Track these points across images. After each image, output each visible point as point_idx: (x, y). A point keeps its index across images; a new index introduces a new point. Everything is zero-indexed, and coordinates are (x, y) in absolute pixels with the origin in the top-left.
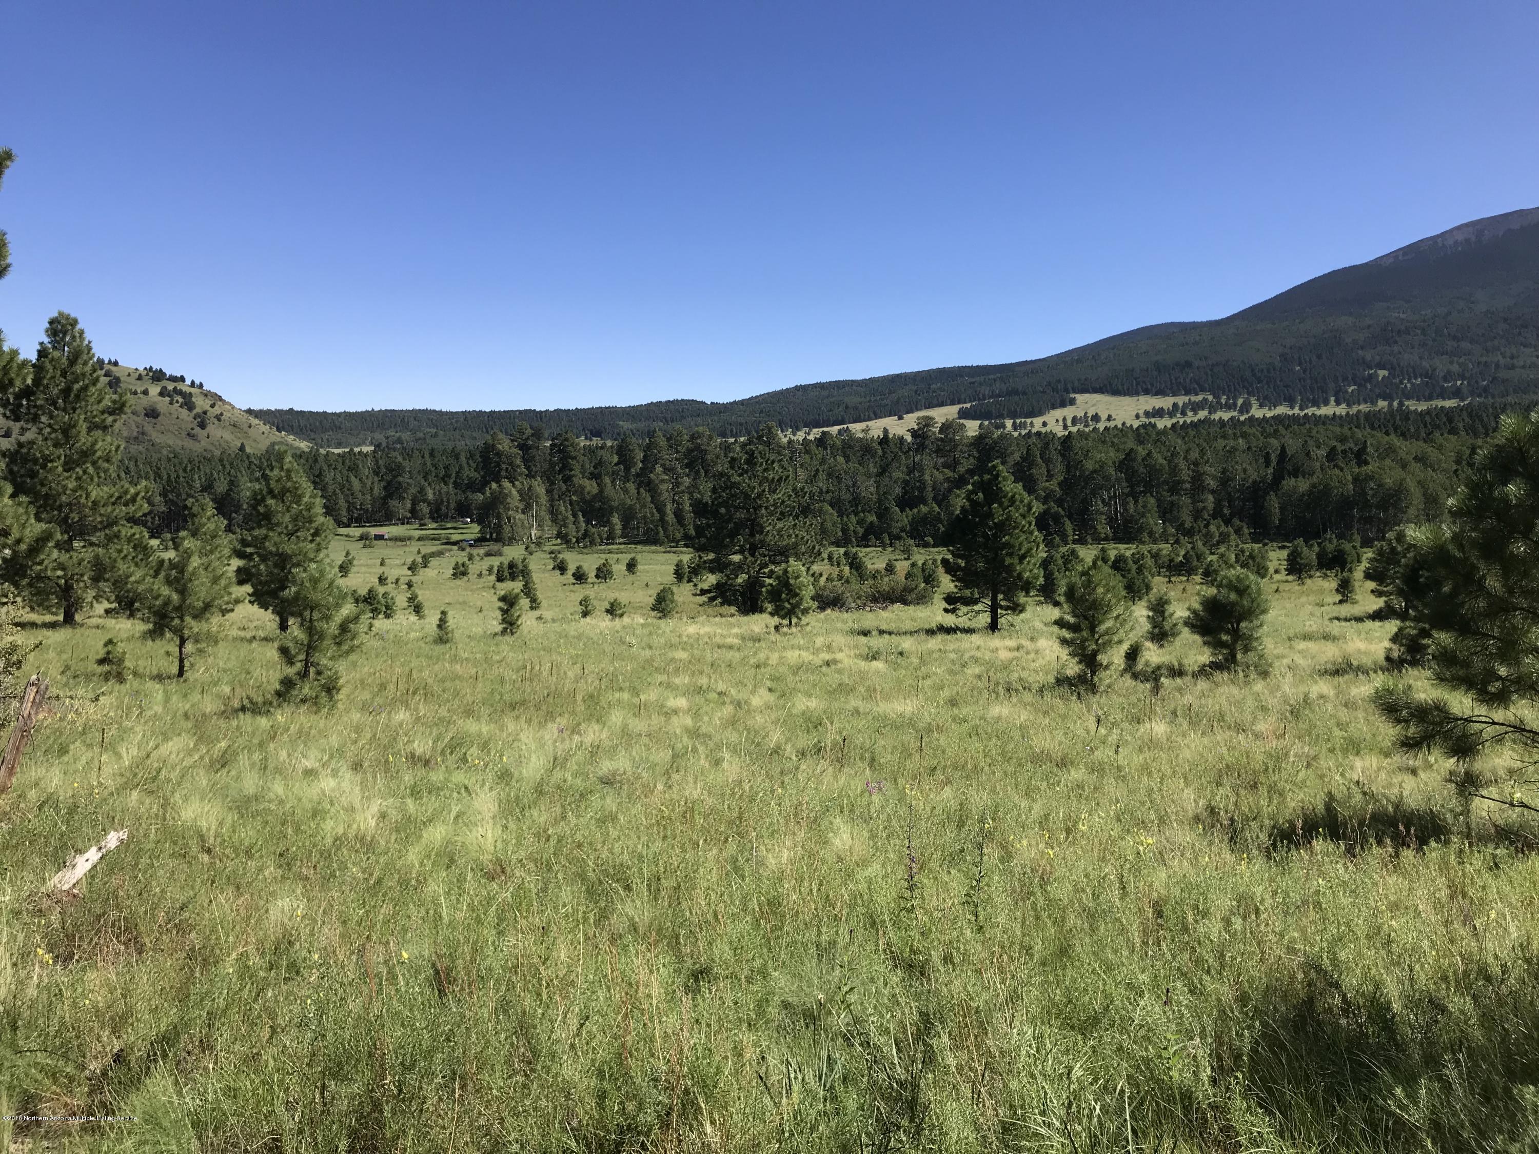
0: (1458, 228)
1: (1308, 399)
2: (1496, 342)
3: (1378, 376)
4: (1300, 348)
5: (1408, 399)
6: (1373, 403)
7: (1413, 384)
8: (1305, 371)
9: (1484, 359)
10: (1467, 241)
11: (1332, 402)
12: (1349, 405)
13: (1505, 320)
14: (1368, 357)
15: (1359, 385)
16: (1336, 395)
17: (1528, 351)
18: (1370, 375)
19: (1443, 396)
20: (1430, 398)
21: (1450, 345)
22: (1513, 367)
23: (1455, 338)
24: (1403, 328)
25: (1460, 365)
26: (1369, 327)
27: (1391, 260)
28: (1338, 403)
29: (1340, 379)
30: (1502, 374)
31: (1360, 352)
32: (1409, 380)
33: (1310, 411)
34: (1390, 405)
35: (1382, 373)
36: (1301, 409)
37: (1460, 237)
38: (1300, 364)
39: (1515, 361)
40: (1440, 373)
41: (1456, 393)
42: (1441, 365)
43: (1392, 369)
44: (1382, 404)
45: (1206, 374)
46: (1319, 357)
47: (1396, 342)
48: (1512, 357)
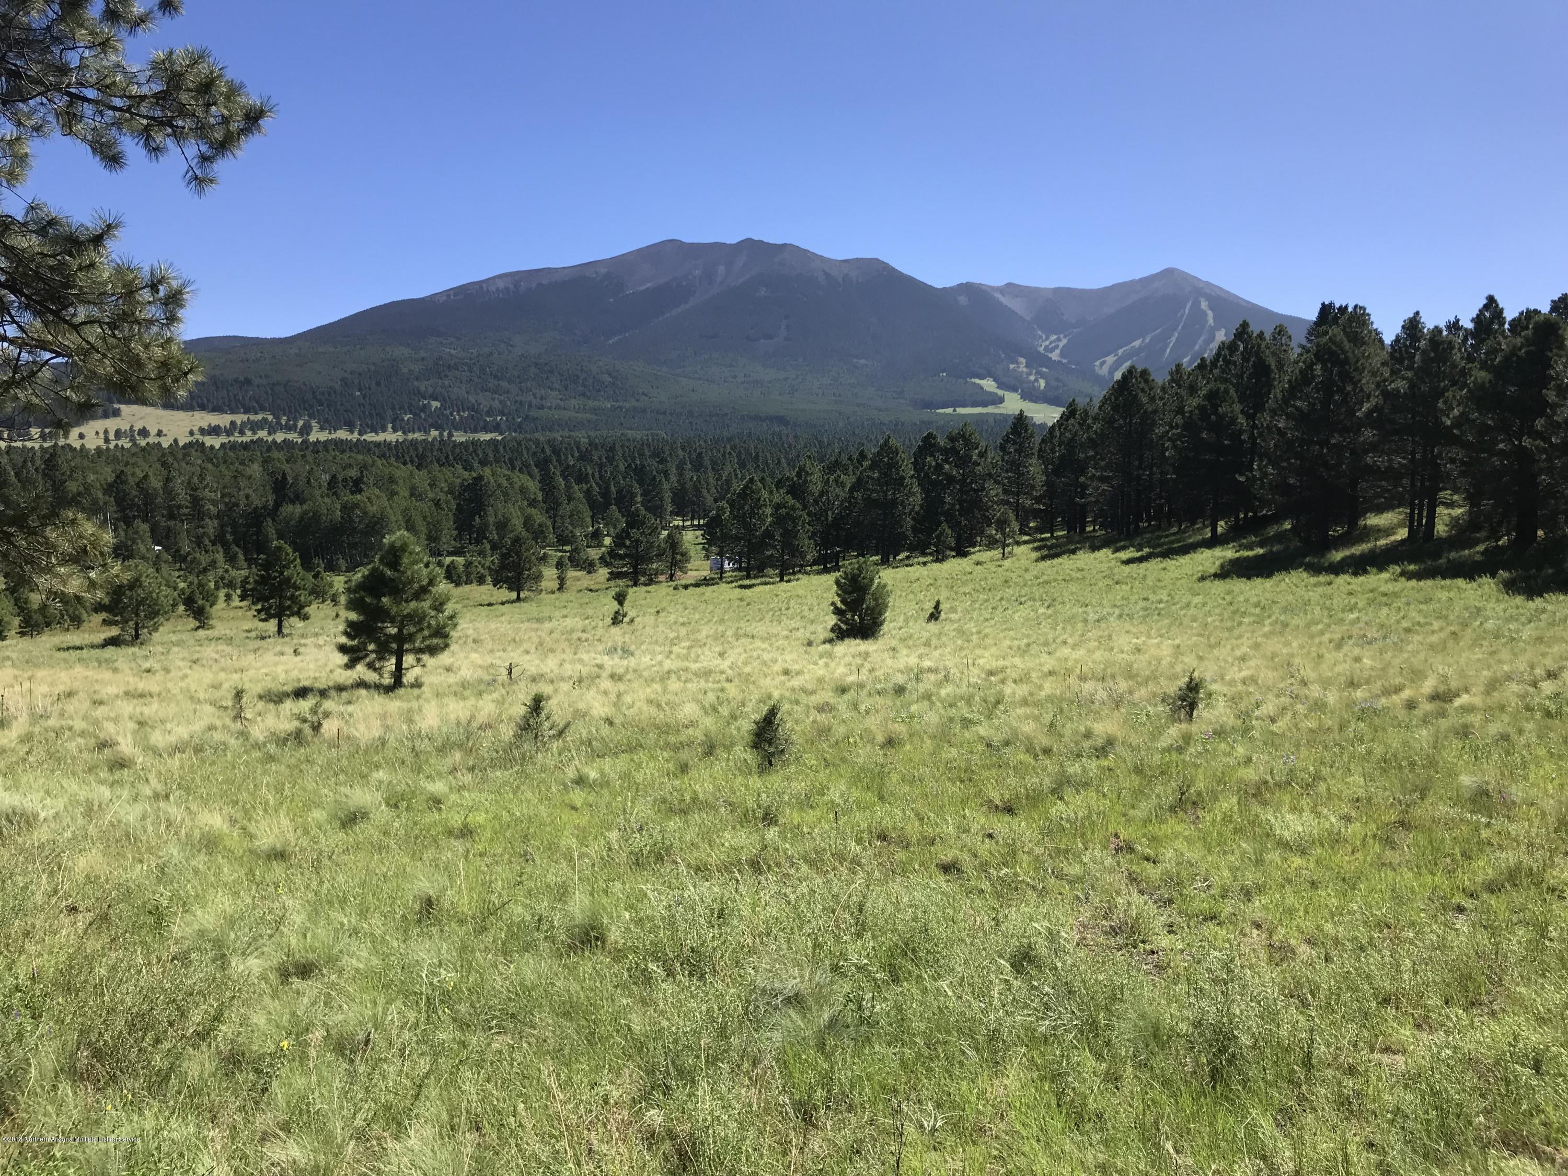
0: (500, 277)
1: (367, 425)
2: (529, 384)
3: (431, 406)
4: (360, 374)
5: (457, 430)
6: (427, 432)
7: (461, 417)
8: (364, 397)
9: (518, 398)
10: (507, 289)
11: (390, 430)
12: (404, 433)
13: (536, 365)
14: (423, 389)
15: (415, 414)
16: (393, 422)
17: (554, 393)
18: (424, 405)
19: (486, 430)
20: (475, 431)
21: (492, 383)
22: (541, 407)
23: (495, 377)
24: (452, 363)
25: (501, 402)
26: (423, 359)
27: (444, 298)
28: (395, 430)
29: (397, 407)
30: (534, 413)
31: (416, 383)
32: (458, 412)
33: (370, 437)
34: (441, 435)
35: (435, 404)
36: (360, 434)
37: (501, 284)
38: (360, 390)
39: (544, 402)
40: (484, 407)
41: (497, 428)
42: (485, 401)
43: (443, 400)
44: (434, 433)
45: (266, 393)
46: (378, 384)
47: (446, 376)
48: (541, 399)
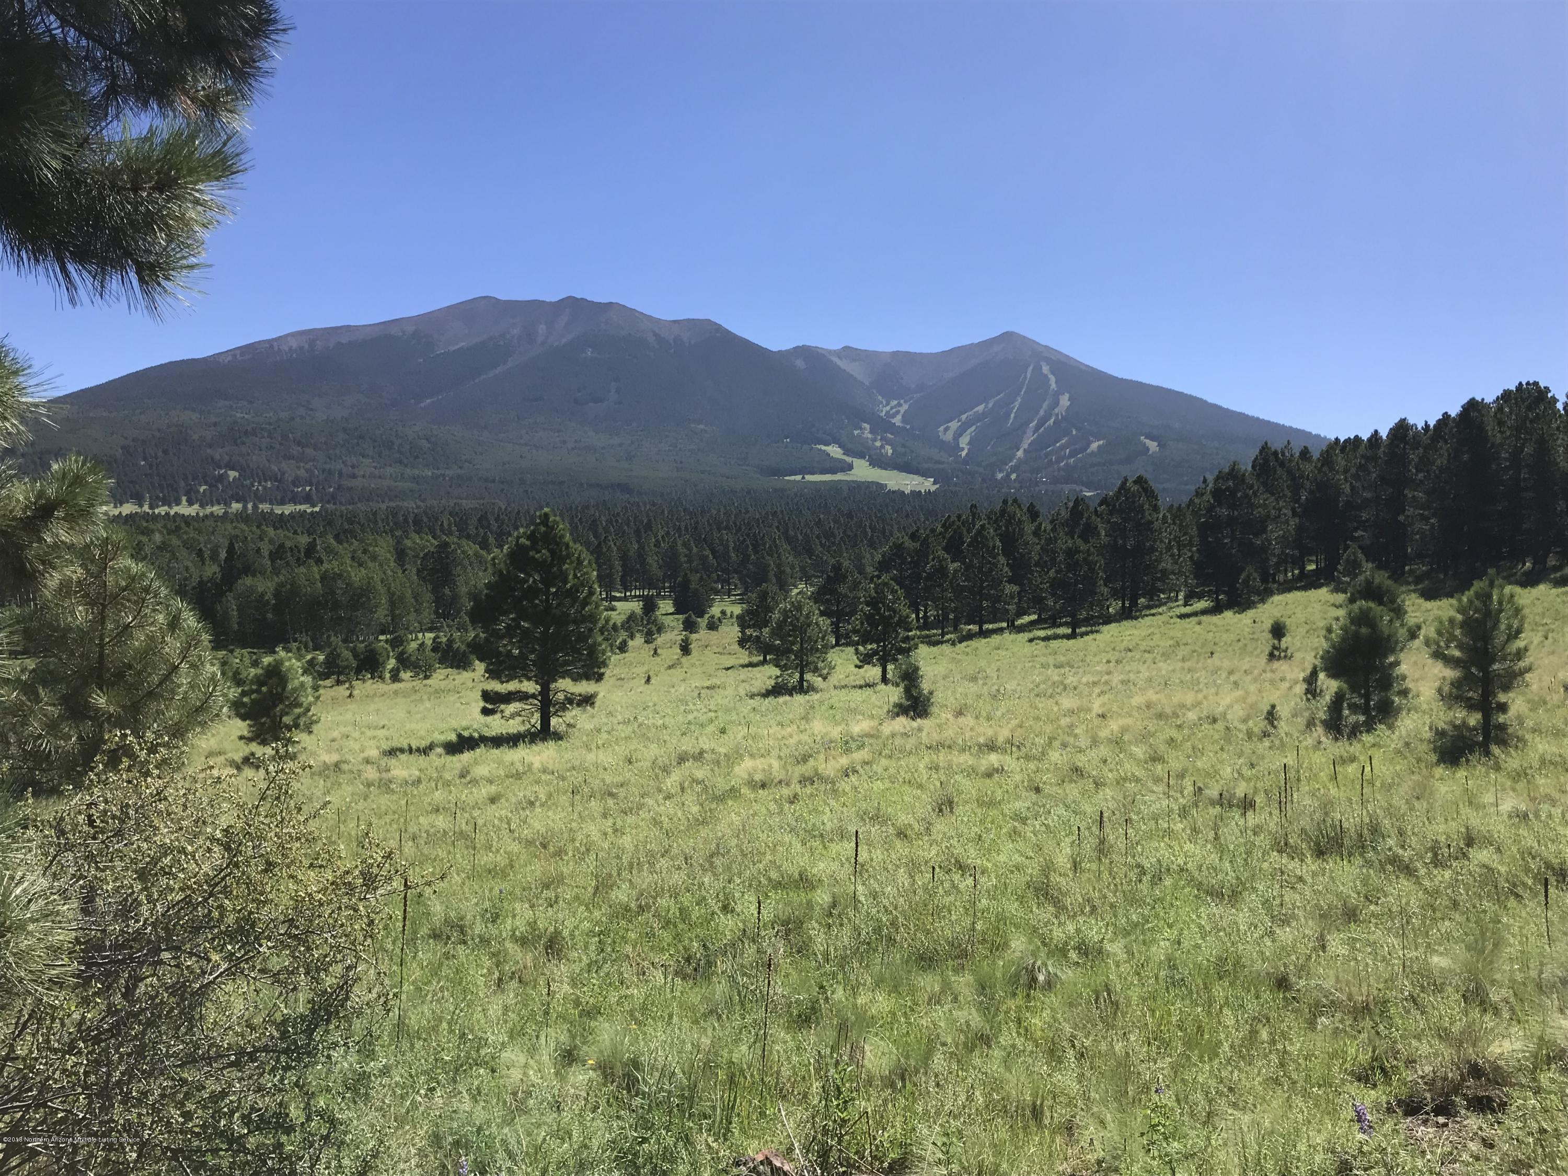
1: (158, 497)
2: (338, 452)
3: (228, 476)
4: (143, 441)
5: (261, 502)
6: (227, 504)
7: (265, 488)
8: (151, 466)
9: (327, 467)
11: (184, 501)
12: (202, 506)
13: (345, 430)
14: (217, 457)
15: (211, 486)
16: (187, 493)
17: (367, 461)
18: (221, 476)
19: (294, 500)
20: (283, 502)
21: (296, 450)
22: (354, 476)
23: (299, 444)
24: (249, 429)
25: (307, 471)
26: (215, 424)
27: (230, 358)
28: (190, 503)
29: (190, 477)
30: (346, 483)
31: (209, 451)
32: (259, 483)
33: (162, 510)
34: (245, 507)
35: (233, 474)
36: (151, 507)
37: (294, 344)
38: (145, 459)
39: (356, 471)
40: (289, 478)
41: (307, 499)
42: (291, 470)
43: (242, 469)
44: (236, 506)
45: (34, 463)
46: (165, 452)
47: (244, 443)
48: (353, 467)
